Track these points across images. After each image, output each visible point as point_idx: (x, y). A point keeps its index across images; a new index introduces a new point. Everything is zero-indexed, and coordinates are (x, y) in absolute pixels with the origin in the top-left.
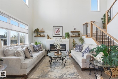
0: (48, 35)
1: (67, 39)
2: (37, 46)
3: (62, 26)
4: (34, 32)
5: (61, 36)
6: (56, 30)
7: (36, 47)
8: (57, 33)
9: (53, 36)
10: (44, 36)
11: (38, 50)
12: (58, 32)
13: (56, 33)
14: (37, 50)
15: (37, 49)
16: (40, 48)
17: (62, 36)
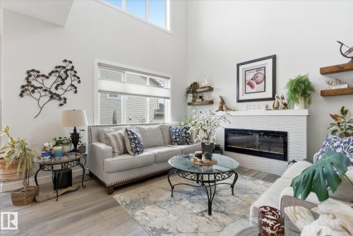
0: (221, 98)
1: (299, 110)
2: (178, 130)
3: (274, 58)
4: (188, 92)
5: (271, 96)
6: (250, 76)
7: (176, 132)
8: (252, 87)
9: (239, 101)
10: (211, 102)
11: (178, 140)
12: (257, 83)
13: (248, 87)
14: (176, 141)
15: (176, 138)
16: (184, 135)
17: (273, 99)
